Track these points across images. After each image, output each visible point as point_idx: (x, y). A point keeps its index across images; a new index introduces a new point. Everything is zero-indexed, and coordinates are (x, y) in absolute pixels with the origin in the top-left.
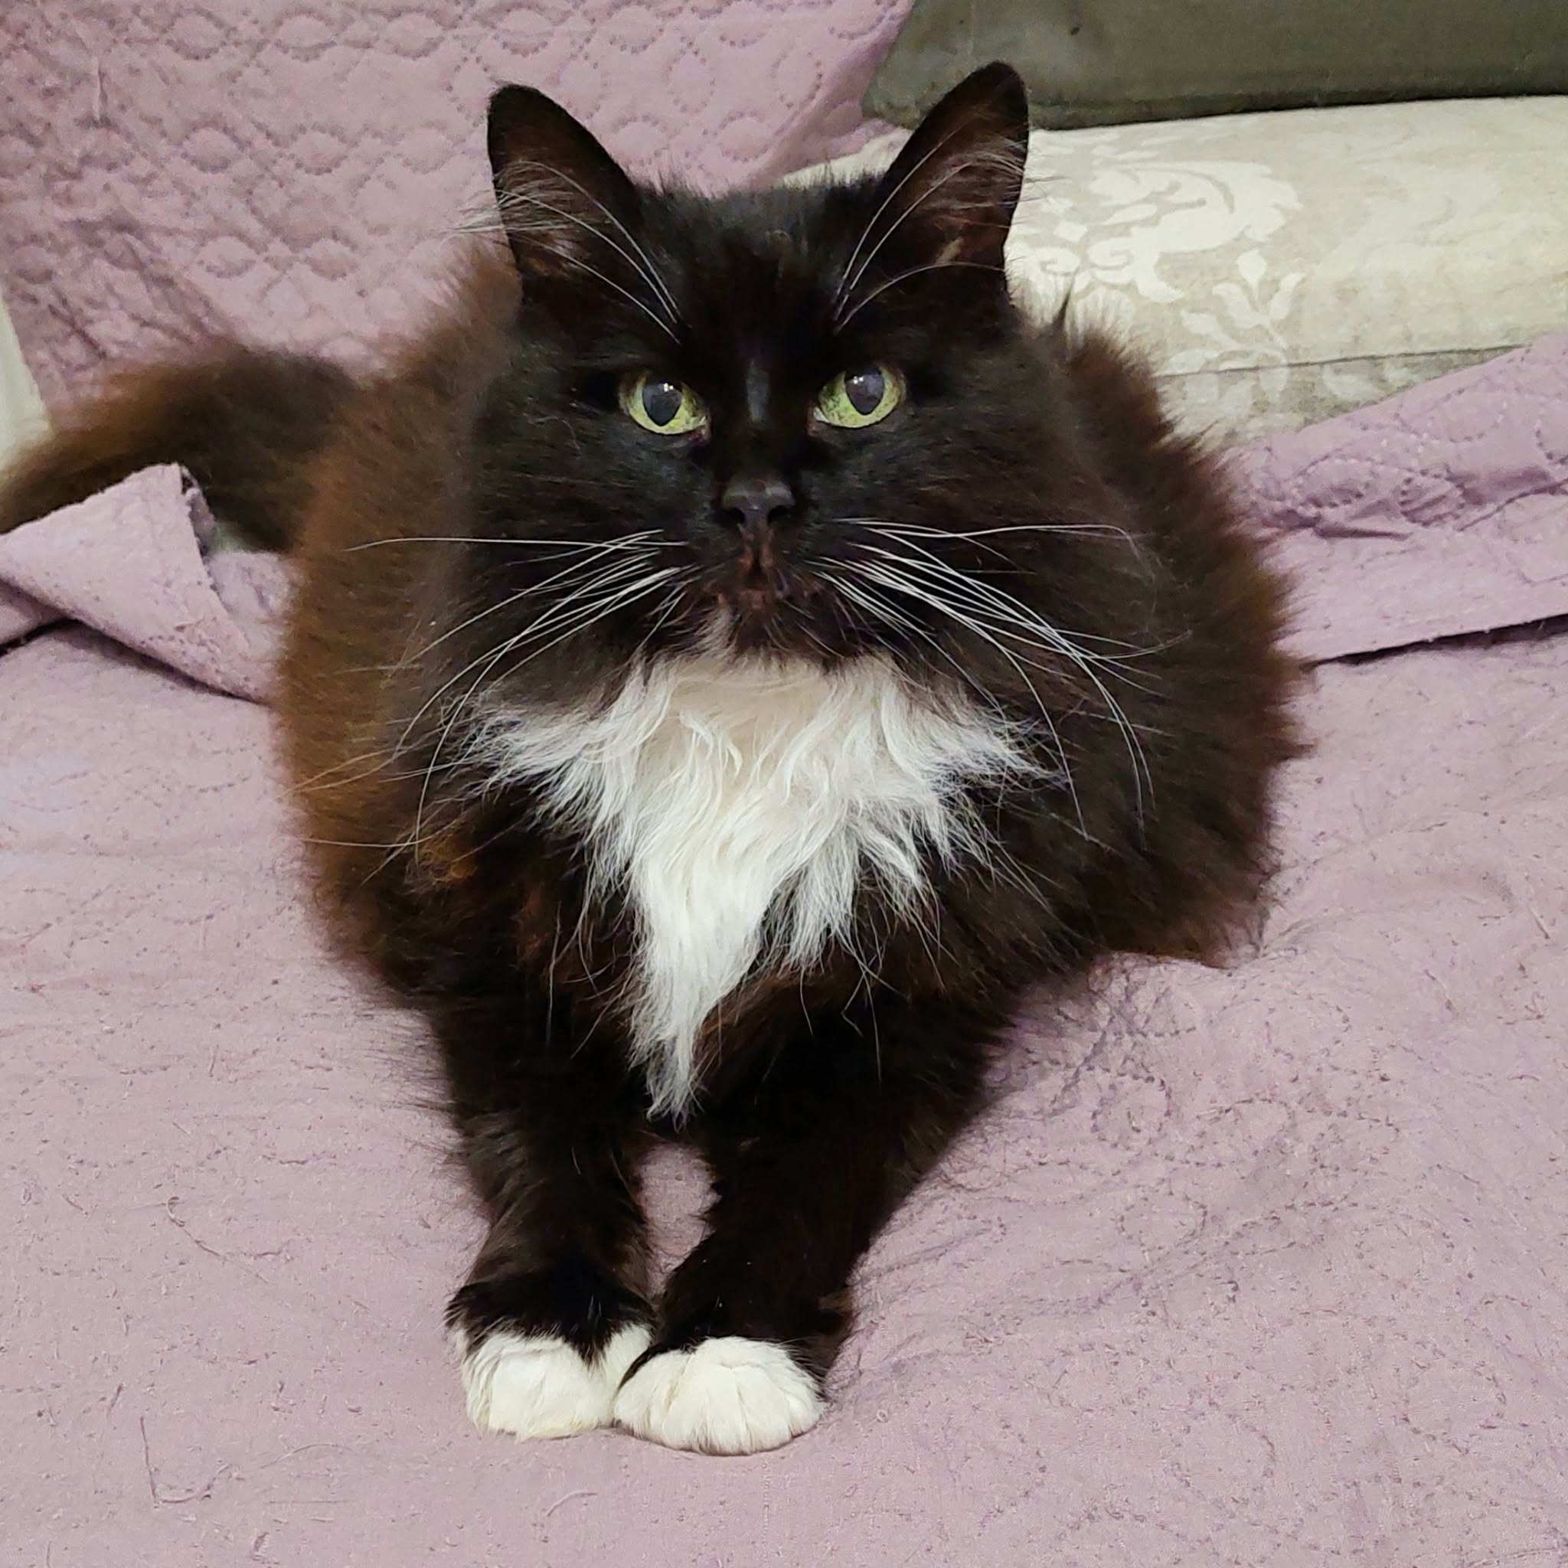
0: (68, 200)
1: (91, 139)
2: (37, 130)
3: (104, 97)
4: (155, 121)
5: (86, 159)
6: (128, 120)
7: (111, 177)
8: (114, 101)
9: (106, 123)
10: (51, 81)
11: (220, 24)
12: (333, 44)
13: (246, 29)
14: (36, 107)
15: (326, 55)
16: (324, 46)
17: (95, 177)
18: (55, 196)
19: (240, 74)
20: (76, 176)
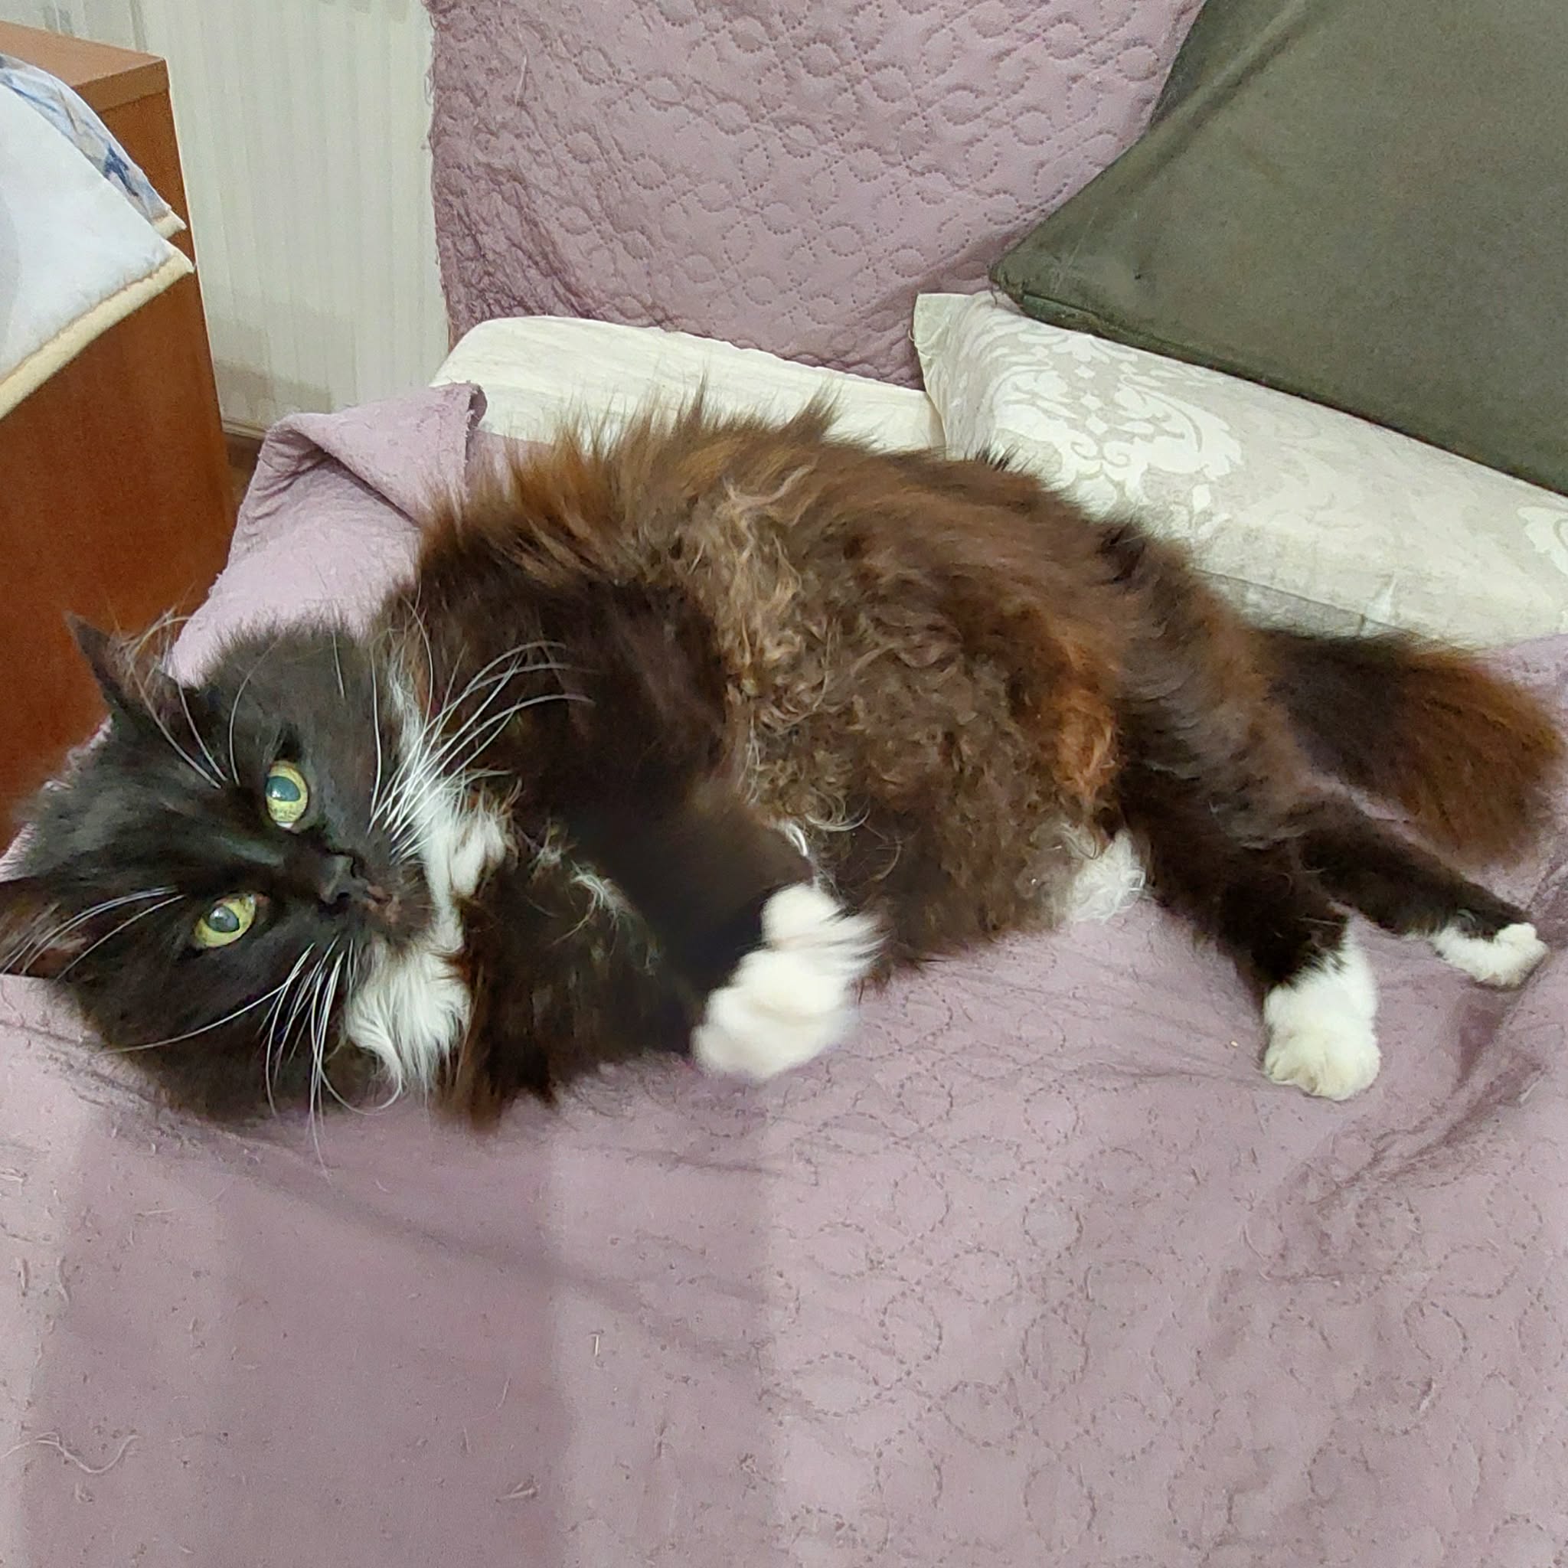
0: (486, 148)
1: (511, 112)
2: (479, 95)
3: (525, 87)
4: (553, 115)
5: (504, 126)
6: (537, 108)
7: (518, 144)
8: (530, 93)
9: (521, 104)
10: (495, 63)
11: (611, 65)
12: (678, 104)
13: (629, 77)
14: (482, 78)
15: (672, 110)
16: (672, 104)
17: (507, 139)
18: (478, 142)
19: (615, 103)
20: (495, 134)
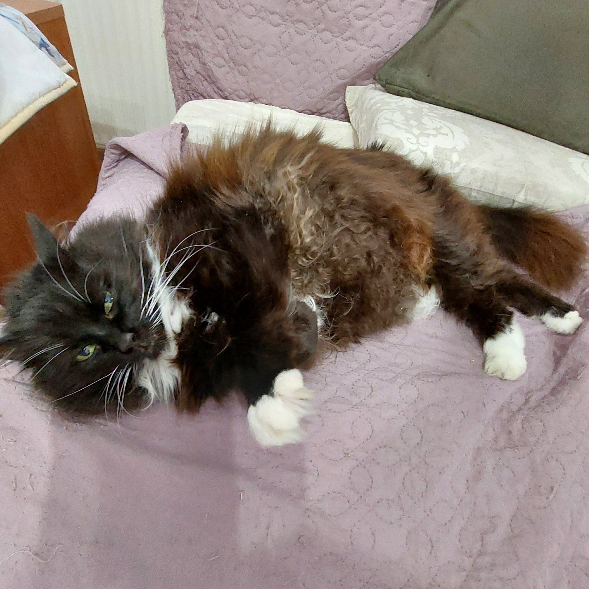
0: (184, 35)
1: (192, 22)
2: (181, 14)
3: (198, 11)
4: (209, 22)
5: (191, 26)
6: (203, 20)
7: (196, 33)
8: (200, 13)
9: (197, 18)
12: (256, 16)
13: (236, 5)
14: (182, 8)
15: (253, 18)
16: (253, 16)
17: (192, 32)
18: (182, 34)
19: (232, 16)
20: (188, 30)
